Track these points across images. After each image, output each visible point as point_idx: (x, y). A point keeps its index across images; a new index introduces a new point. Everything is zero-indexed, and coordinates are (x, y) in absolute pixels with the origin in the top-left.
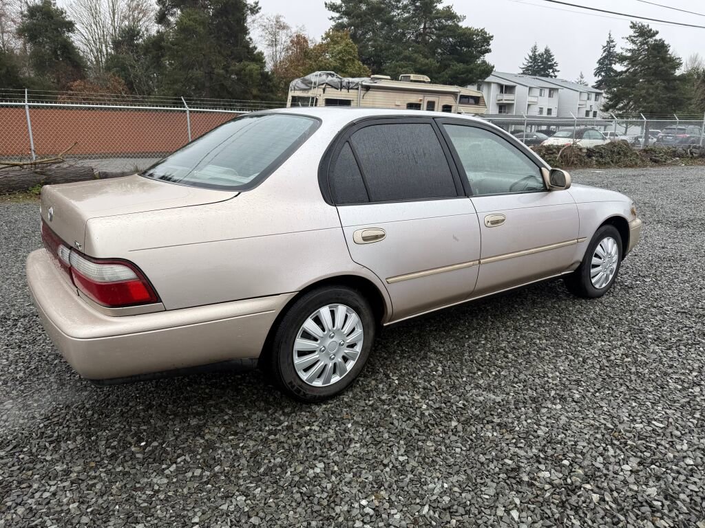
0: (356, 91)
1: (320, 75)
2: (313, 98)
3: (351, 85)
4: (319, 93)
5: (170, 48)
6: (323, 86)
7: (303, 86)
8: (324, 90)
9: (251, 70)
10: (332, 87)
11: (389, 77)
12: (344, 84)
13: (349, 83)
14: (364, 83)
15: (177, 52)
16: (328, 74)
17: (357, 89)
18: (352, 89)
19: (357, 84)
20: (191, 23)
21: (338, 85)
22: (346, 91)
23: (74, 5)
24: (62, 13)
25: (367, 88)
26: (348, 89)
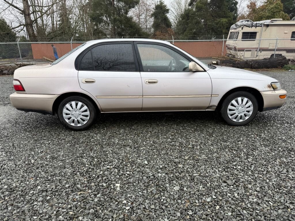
0: (260, 27)
1: (242, 22)
2: (237, 32)
3: (258, 25)
4: (240, 30)
5: (191, 16)
6: (242, 27)
7: (235, 27)
8: (242, 28)
9: (222, 22)
10: (247, 26)
11: (282, 19)
12: (254, 25)
13: (257, 24)
14: (265, 23)
15: (194, 17)
16: (246, 21)
17: (261, 26)
18: (258, 26)
19: (261, 24)
20: (201, 5)
21: (250, 25)
22: (255, 28)
23: (173, 2)
24: (165, 6)
25: (268, 26)
26: (256, 27)
